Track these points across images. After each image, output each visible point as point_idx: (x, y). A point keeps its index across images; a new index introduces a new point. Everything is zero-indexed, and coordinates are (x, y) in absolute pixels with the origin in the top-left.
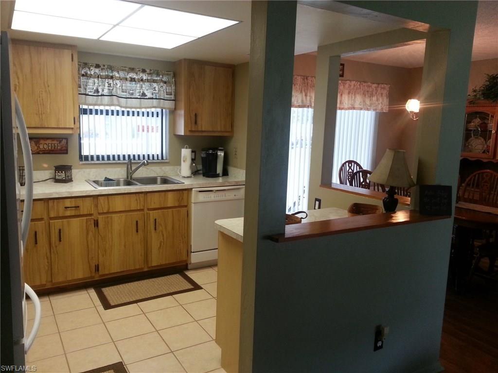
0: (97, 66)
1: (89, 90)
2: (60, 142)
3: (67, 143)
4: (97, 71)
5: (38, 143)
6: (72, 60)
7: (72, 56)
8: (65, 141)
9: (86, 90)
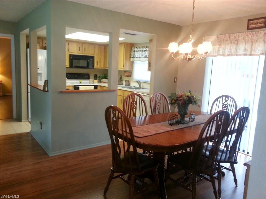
5: (126, 73)
6: (124, 47)
7: (124, 46)
8: (130, 73)
9: (134, 56)
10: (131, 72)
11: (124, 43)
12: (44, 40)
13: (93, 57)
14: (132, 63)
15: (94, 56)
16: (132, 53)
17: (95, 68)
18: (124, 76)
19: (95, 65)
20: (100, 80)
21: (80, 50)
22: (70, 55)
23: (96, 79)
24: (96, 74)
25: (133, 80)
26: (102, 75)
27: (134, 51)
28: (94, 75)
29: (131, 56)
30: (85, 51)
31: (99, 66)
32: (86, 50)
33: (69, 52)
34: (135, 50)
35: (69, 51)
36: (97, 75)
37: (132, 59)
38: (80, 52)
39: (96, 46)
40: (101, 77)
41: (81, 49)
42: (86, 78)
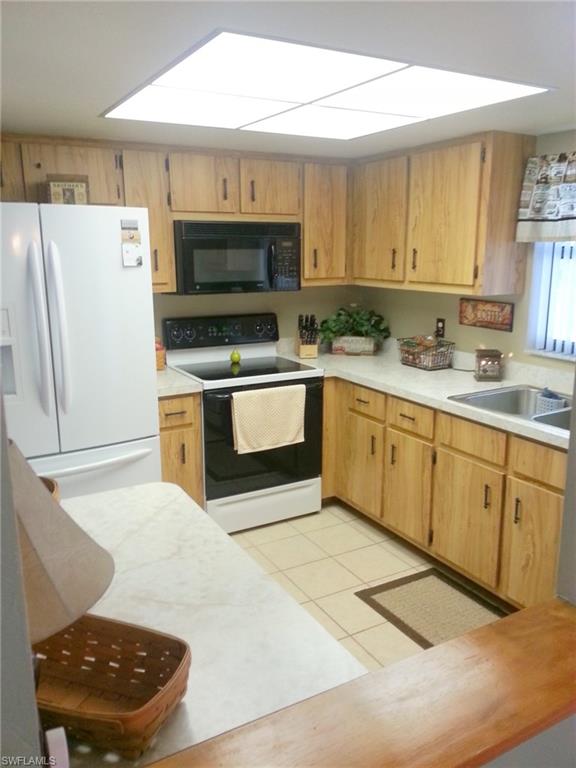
0: (562, 158)
1: (548, 211)
2: (502, 310)
3: (512, 312)
4: (563, 166)
5: (475, 308)
6: (483, 159)
7: (483, 152)
8: (508, 308)
9: (539, 211)
10: (513, 306)
11: (485, 134)
12: (24, 147)
13: (292, 231)
14: (524, 253)
15: (299, 224)
16: (532, 194)
17: (304, 284)
18: (461, 323)
19: (307, 270)
20: (330, 344)
21: (225, 197)
22: (177, 224)
23: (311, 342)
24: (307, 312)
25: (528, 351)
26: (334, 317)
27: (545, 181)
28: (300, 320)
29: (517, 213)
30: (253, 199)
31: (323, 274)
32: (257, 195)
33: (172, 211)
34: (552, 173)
35: (169, 203)
36: (313, 316)
37: (524, 231)
38: (227, 205)
39: (309, 169)
40: (331, 324)
41: (231, 188)
42: (260, 334)
